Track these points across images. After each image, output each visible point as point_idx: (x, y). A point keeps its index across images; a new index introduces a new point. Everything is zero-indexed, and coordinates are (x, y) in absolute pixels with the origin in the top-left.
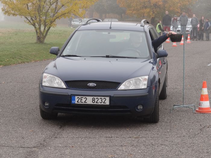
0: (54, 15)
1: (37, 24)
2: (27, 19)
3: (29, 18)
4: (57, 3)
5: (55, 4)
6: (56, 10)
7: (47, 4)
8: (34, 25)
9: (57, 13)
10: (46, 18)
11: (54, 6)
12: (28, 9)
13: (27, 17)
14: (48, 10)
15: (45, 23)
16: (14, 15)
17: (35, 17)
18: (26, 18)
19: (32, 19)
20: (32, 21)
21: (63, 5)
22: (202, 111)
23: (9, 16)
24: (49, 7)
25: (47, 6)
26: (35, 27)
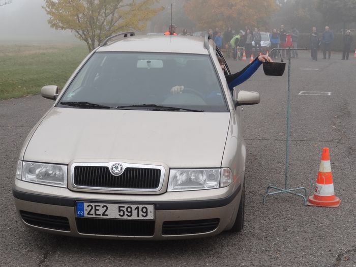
0: (110, 28)
1: (89, 39)
2: (79, 33)
3: (81, 32)
4: (113, 15)
5: (111, 15)
6: (111, 23)
7: (101, 16)
8: (86, 40)
9: (112, 26)
10: (100, 32)
11: (109, 18)
12: (79, 21)
13: (79, 31)
14: (103, 22)
15: (100, 38)
16: (62, 28)
17: (88, 31)
18: (77, 32)
19: (83, 33)
20: (83, 36)
21: (120, 17)
22: (321, 204)
23: (57, 29)
24: (105, 19)
25: (102, 19)
26: (88, 43)
